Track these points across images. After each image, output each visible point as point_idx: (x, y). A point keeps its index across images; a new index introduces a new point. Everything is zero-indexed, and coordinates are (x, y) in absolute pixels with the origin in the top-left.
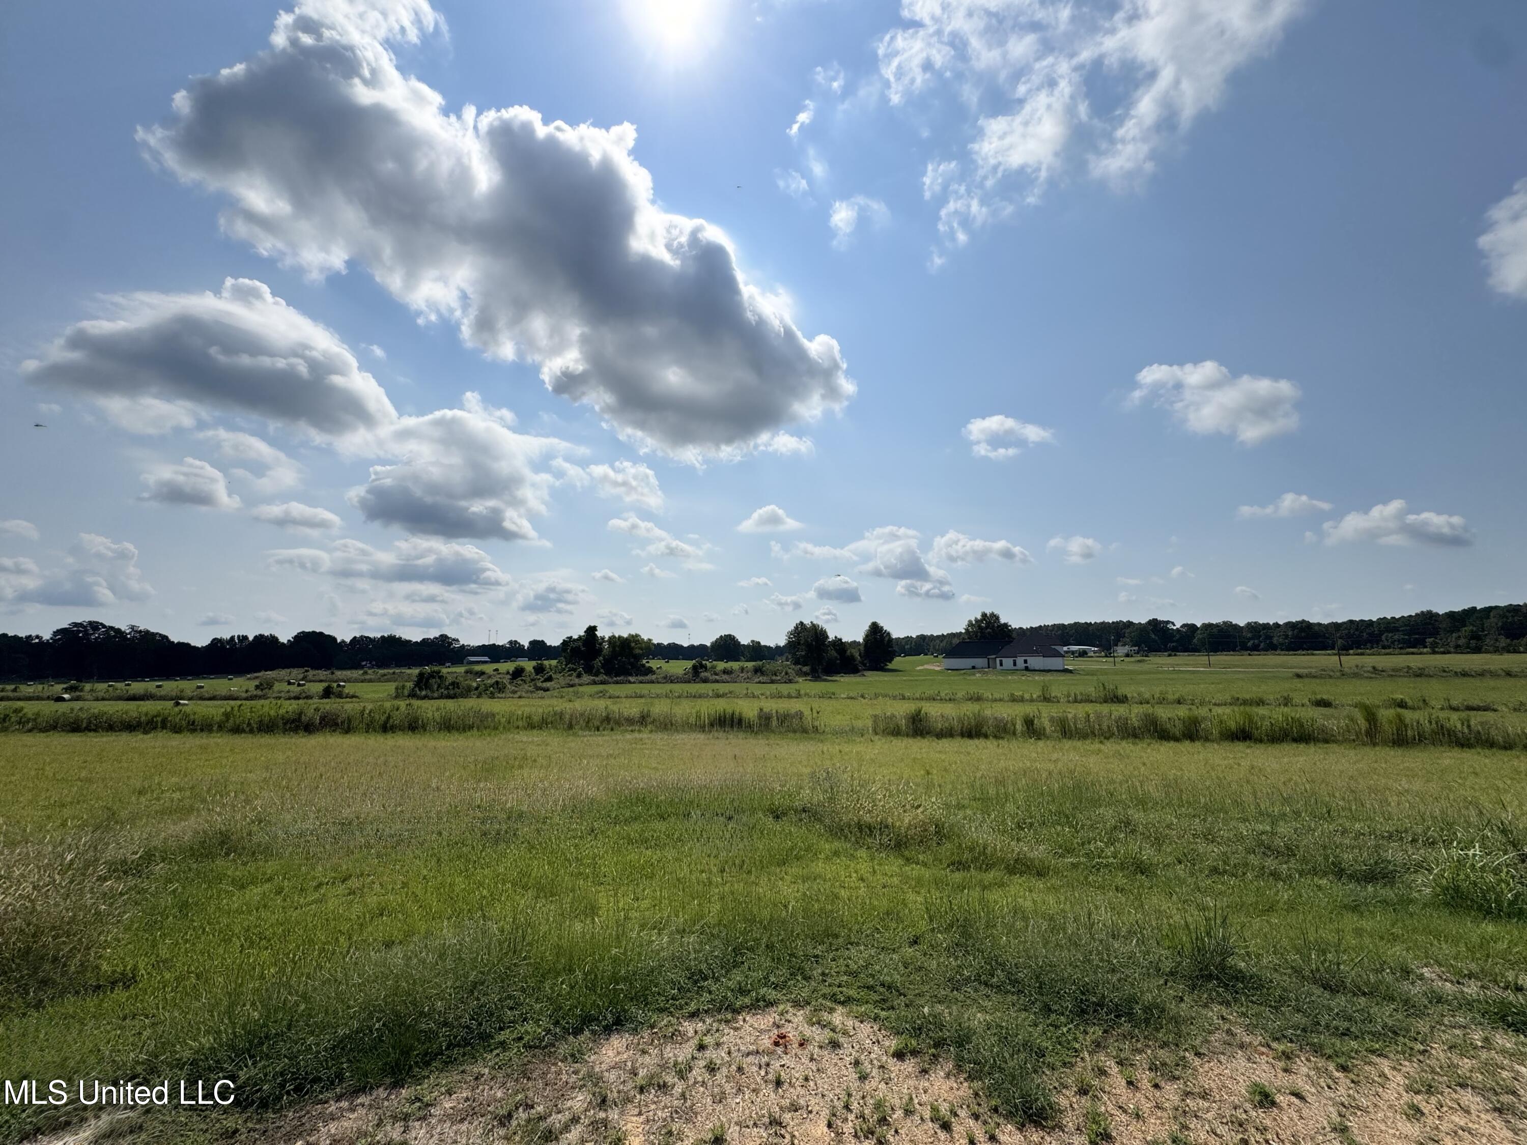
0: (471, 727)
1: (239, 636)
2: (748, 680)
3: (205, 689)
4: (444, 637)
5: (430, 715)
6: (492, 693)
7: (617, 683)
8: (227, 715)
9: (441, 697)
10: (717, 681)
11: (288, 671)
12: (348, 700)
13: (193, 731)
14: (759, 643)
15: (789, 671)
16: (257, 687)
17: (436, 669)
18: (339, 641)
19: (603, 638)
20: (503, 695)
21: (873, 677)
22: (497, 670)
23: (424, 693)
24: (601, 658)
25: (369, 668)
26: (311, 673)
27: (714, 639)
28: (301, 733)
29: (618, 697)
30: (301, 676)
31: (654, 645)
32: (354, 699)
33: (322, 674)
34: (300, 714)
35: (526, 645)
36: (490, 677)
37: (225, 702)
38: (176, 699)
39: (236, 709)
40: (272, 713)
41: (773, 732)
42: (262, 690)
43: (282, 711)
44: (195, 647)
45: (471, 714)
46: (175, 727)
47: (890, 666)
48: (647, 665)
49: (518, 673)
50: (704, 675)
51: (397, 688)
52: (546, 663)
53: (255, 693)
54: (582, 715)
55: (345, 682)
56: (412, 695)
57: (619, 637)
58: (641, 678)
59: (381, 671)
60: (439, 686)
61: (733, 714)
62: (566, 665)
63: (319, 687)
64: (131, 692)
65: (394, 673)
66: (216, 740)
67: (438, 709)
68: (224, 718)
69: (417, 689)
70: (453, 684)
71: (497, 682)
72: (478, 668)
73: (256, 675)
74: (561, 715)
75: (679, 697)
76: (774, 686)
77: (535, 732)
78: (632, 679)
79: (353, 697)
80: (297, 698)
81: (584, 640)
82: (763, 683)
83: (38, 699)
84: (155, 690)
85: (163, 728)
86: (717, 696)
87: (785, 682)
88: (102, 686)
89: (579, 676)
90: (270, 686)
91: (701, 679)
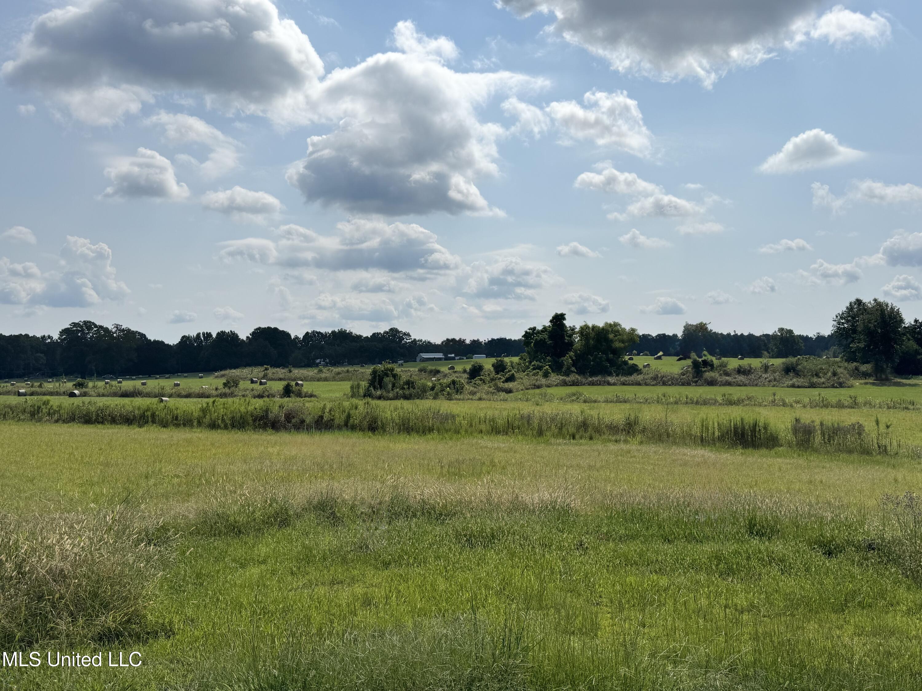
0: (431, 430)
1: (204, 334)
2: (774, 383)
3: (181, 387)
4: (394, 332)
5: (388, 415)
6: (449, 394)
7: (592, 384)
8: (204, 411)
9: (396, 398)
10: (729, 384)
11: (250, 369)
12: (307, 399)
13: (177, 426)
14: (791, 332)
15: (839, 370)
16: (225, 385)
17: (389, 366)
18: (293, 337)
19: (573, 329)
20: (461, 397)
22: (451, 368)
23: (379, 393)
24: (572, 353)
25: (326, 365)
26: (271, 371)
28: (270, 431)
29: (595, 401)
30: (261, 374)
31: (639, 337)
32: (313, 399)
33: (281, 372)
34: (267, 411)
36: (445, 376)
37: (200, 400)
38: (160, 395)
39: (211, 404)
40: (243, 409)
41: (816, 451)
42: (229, 388)
43: (250, 408)
44: (168, 345)
45: (431, 415)
46: (162, 421)
48: (630, 362)
49: (476, 372)
51: (352, 387)
52: (507, 360)
53: (224, 390)
54: (553, 419)
55: (302, 380)
56: (367, 395)
57: (594, 327)
58: (623, 379)
59: (336, 370)
60: (394, 386)
61: (755, 425)
62: (530, 362)
63: (278, 386)
64: (123, 389)
65: (348, 371)
66: (197, 435)
67: (396, 409)
68: (201, 414)
69: (372, 388)
70: (408, 383)
71: (454, 382)
72: (430, 367)
73: (223, 372)
74: (529, 419)
75: (676, 403)
76: (815, 392)
77: (501, 437)
78: (611, 379)
79: (311, 396)
80: (260, 396)
81: (550, 332)
82: (799, 387)
83: (58, 394)
84: (141, 388)
85: (154, 422)
86: (730, 403)
87: (833, 386)
88: (101, 384)
89: (546, 375)
90: (236, 384)
91: (706, 380)
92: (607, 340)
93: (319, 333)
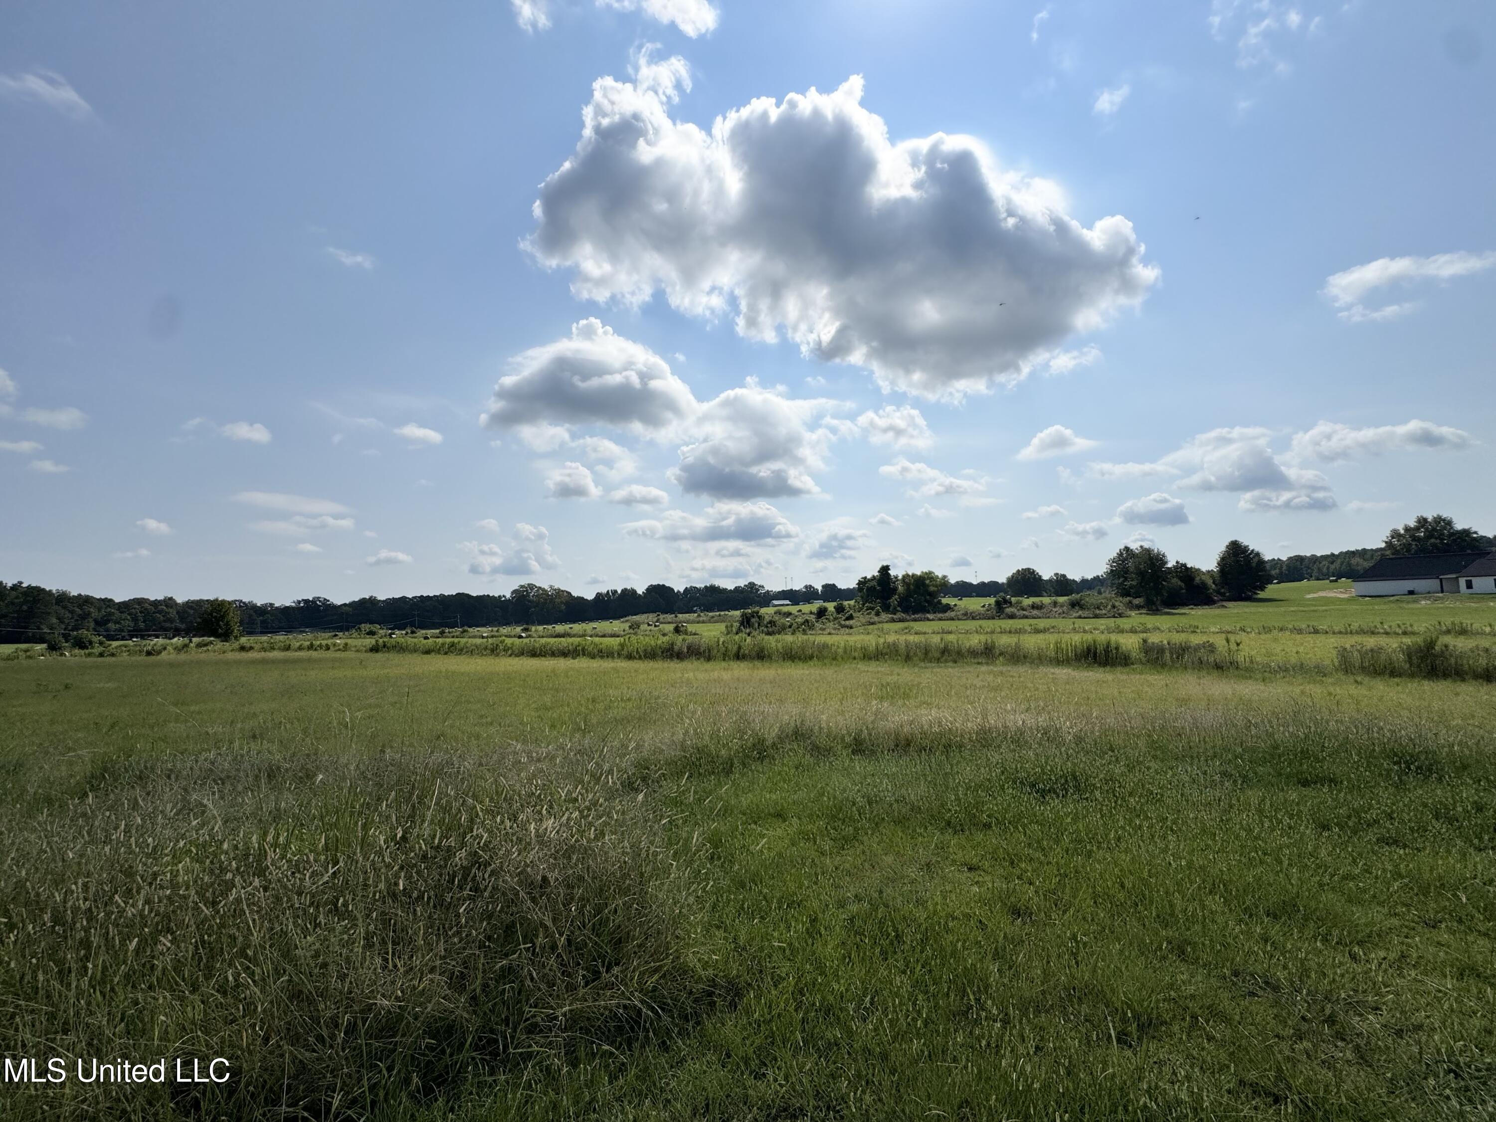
2: (1063, 615)
3: (598, 629)
4: (752, 585)
6: (804, 630)
7: (915, 620)
8: (622, 645)
9: (762, 633)
10: (1026, 617)
11: (646, 615)
12: (692, 636)
13: (602, 657)
14: (1064, 576)
15: (1117, 604)
16: (630, 627)
17: (753, 610)
18: (676, 591)
19: (896, 577)
20: (813, 632)
21: (1236, 609)
22: (800, 611)
23: (748, 630)
24: (897, 597)
25: (701, 612)
26: (662, 617)
27: (1010, 574)
29: (922, 633)
30: (656, 619)
32: (696, 636)
33: (670, 617)
34: (672, 644)
35: (820, 589)
36: (797, 617)
37: (614, 638)
39: (624, 641)
41: (1165, 667)
42: (633, 629)
43: (659, 642)
44: (587, 600)
47: (1261, 595)
48: (944, 602)
49: (821, 613)
50: (1009, 610)
51: (727, 627)
52: (846, 603)
53: (631, 631)
55: (686, 623)
56: (739, 632)
57: (913, 575)
58: (939, 615)
59: (711, 614)
60: (759, 625)
62: (863, 605)
63: (671, 627)
65: (720, 615)
68: (619, 649)
69: (742, 627)
70: (770, 622)
71: (806, 621)
72: (784, 610)
73: (626, 619)
76: (1105, 621)
78: (930, 616)
79: (695, 634)
81: (879, 580)
82: (1085, 618)
83: (510, 636)
84: (569, 631)
85: (584, 655)
86: (1037, 631)
87: (1114, 617)
88: (540, 628)
89: (878, 614)
90: (638, 627)
91: (1007, 614)
92: (924, 584)
93: (695, 588)
